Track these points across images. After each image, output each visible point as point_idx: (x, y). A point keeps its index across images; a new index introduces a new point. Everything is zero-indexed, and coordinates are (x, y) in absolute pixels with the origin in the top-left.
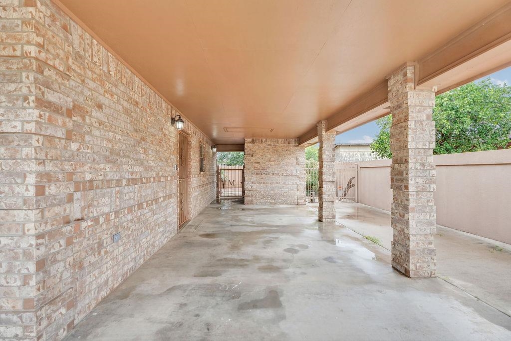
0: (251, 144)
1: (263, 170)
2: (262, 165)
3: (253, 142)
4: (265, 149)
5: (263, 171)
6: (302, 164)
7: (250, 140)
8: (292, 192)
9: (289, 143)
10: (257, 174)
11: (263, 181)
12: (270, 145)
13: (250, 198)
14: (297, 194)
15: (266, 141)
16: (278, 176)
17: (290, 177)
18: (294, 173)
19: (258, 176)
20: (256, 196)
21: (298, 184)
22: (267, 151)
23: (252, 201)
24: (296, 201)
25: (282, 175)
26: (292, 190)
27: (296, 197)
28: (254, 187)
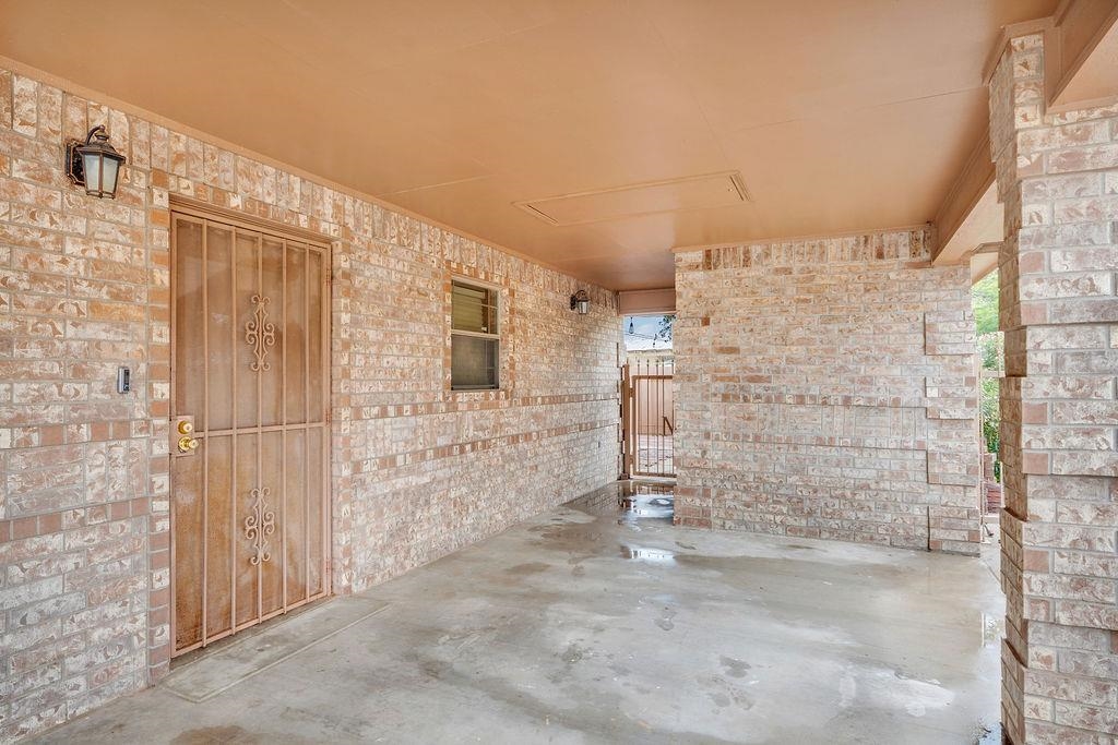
0: (700, 275)
1: (752, 380)
2: (751, 361)
3: (709, 262)
4: (764, 290)
5: (755, 388)
6: (951, 349)
7: (697, 256)
8: (899, 486)
9: (880, 255)
10: (725, 397)
11: (752, 429)
12: (788, 271)
13: (698, 502)
14: (926, 498)
15: (768, 255)
16: (828, 410)
17: (889, 417)
18: (910, 395)
19: (732, 407)
20: (720, 494)
21: (931, 448)
22: (772, 298)
23: (706, 512)
24: (921, 531)
25: (847, 402)
26: (897, 476)
27: (917, 511)
28: (715, 455)
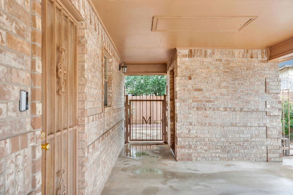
0: (187, 59)
1: (208, 101)
2: (207, 94)
3: (191, 54)
4: (211, 67)
5: (209, 105)
6: (274, 91)
7: (186, 52)
8: (258, 139)
9: (252, 57)
10: (198, 109)
11: (208, 121)
12: (220, 60)
13: (187, 151)
14: (266, 143)
15: (213, 54)
16: (234, 113)
17: (254, 115)
18: (261, 107)
19: (200, 112)
20: (195, 147)
21: (268, 125)
22: (214, 70)
23: (190, 155)
24: (265, 155)
25: (241, 110)
26: (257, 136)
27: (264, 148)
28: (193, 132)
